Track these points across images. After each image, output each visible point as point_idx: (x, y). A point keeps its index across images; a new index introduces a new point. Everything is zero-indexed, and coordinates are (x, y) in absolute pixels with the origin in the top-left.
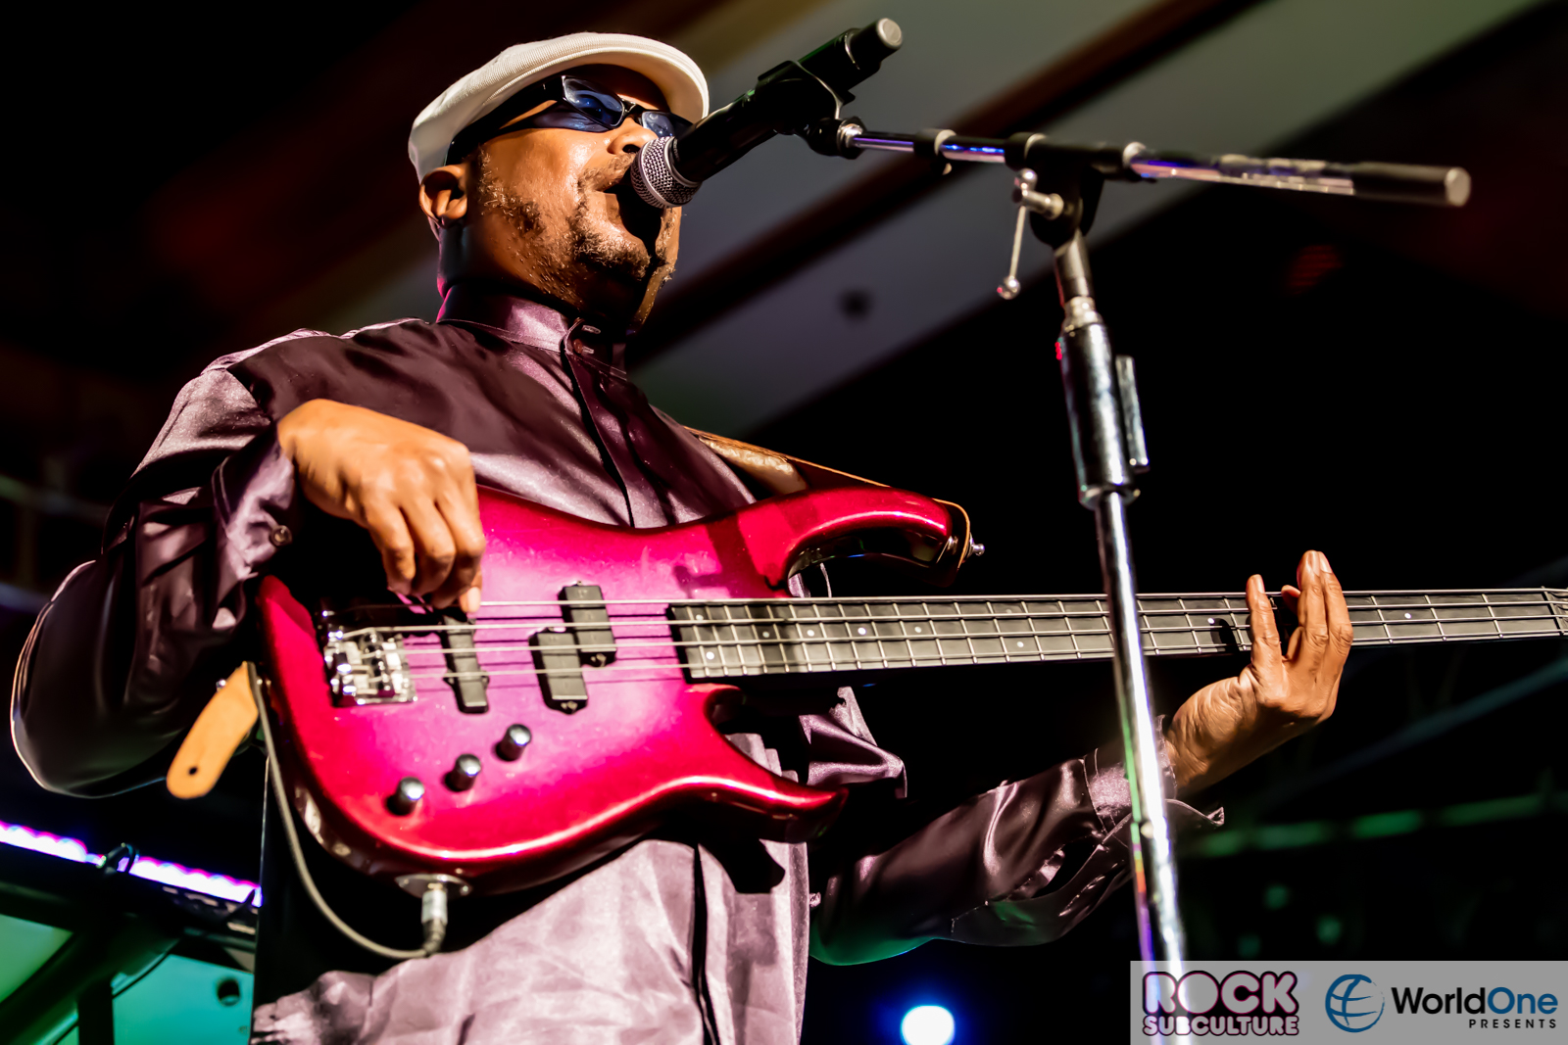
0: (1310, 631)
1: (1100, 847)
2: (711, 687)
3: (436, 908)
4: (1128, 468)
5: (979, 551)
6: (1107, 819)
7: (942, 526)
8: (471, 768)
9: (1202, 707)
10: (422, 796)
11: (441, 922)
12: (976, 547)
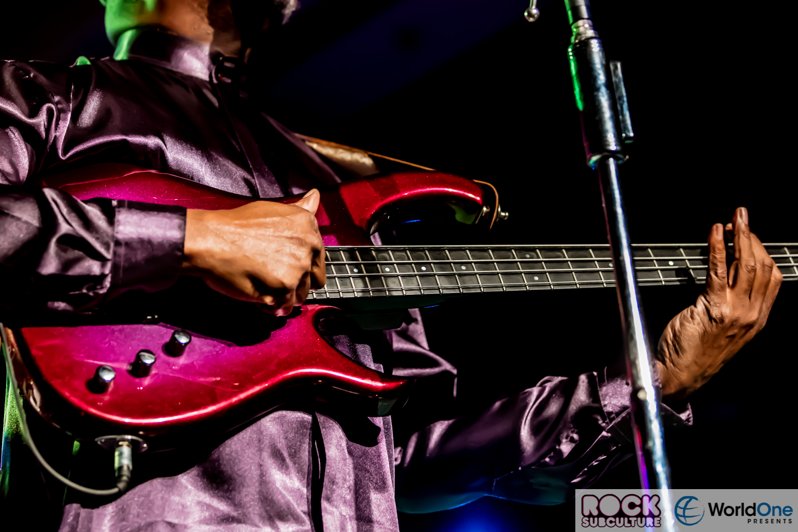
0: (743, 263)
1: (604, 433)
2: (318, 307)
3: (123, 458)
4: (619, 139)
5: (505, 216)
6: (610, 413)
7: (478, 198)
8: (148, 360)
9: (675, 331)
10: (113, 379)
11: (128, 468)
12: (503, 214)
